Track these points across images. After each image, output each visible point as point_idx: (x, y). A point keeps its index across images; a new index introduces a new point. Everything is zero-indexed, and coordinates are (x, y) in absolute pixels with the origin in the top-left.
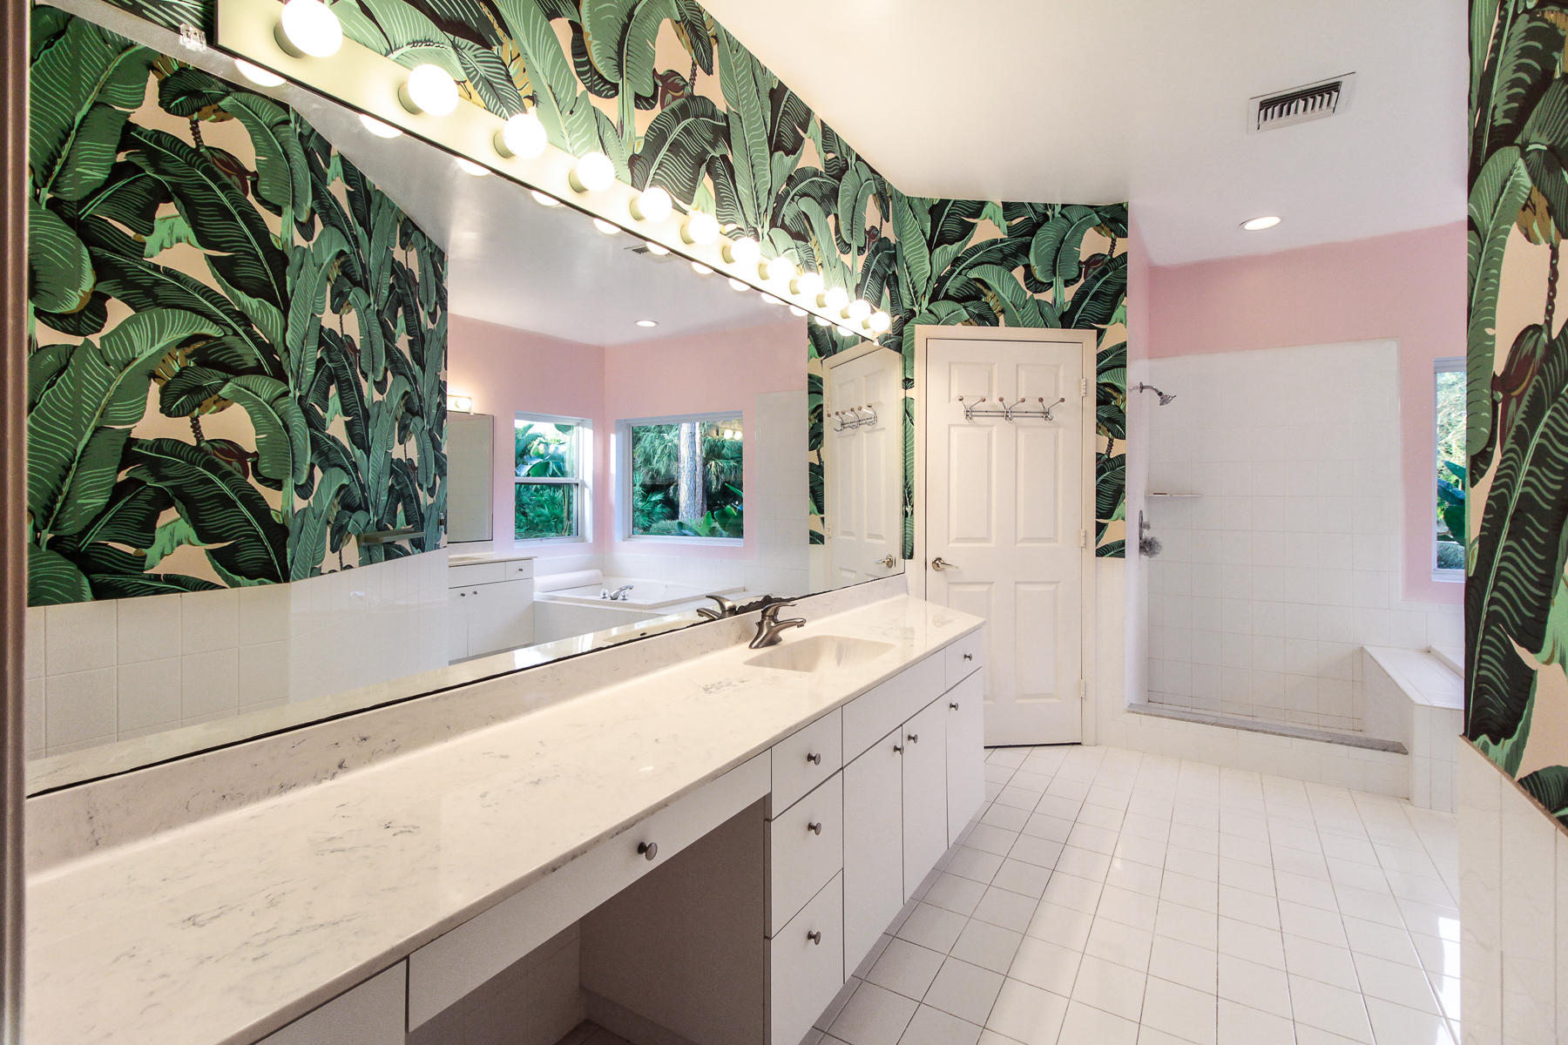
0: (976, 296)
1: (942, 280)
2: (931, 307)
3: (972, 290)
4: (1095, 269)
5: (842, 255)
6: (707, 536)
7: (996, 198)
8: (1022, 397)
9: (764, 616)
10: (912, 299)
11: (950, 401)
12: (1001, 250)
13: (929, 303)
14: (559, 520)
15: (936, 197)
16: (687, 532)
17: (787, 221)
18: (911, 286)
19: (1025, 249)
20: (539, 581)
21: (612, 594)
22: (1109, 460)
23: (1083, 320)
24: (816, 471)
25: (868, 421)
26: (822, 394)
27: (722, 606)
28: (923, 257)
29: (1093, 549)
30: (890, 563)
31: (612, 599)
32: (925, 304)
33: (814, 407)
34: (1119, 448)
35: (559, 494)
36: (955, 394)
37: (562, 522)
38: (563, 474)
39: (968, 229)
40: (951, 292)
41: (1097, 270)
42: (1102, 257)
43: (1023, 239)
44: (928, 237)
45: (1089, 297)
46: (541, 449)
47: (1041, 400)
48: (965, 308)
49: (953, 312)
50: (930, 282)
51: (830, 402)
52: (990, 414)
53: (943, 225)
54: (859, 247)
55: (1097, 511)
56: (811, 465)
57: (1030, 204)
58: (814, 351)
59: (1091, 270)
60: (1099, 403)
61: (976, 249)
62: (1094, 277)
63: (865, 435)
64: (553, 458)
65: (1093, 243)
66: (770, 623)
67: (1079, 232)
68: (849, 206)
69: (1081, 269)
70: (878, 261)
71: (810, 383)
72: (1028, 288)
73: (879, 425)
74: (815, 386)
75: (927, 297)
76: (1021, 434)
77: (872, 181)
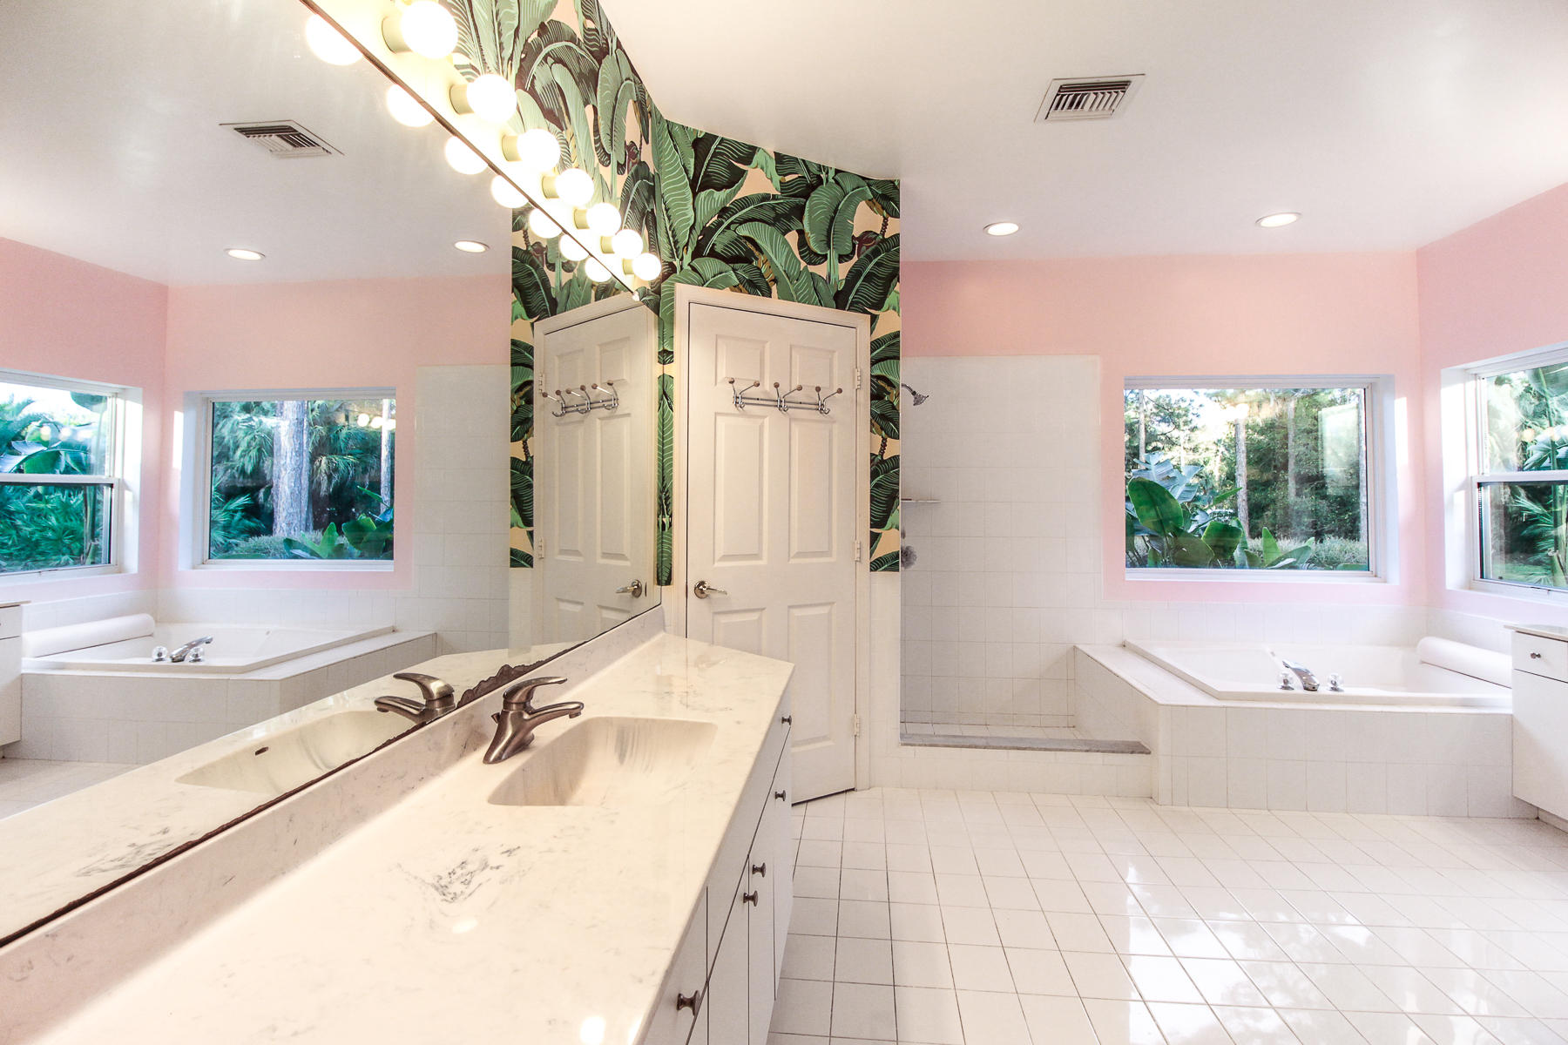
0: (747, 259)
1: (708, 232)
2: (694, 263)
3: (742, 250)
4: (868, 247)
5: (600, 165)
6: (330, 557)
7: (769, 146)
8: (798, 384)
9: (507, 704)
10: (672, 250)
11: (716, 384)
12: (773, 208)
13: (693, 258)
14: (76, 536)
15: (702, 128)
16: (298, 552)
17: (538, 88)
18: (670, 233)
19: (799, 212)
20: (33, 639)
21: (175, 653)
22: (883, 461)
23: (857, 303)
24: (522, 471)
25: (606, 404)
26: (533, 369)
27: (426, 691)
28: (687, 200)
29: (867, 561)
30: (637, 591)
31: (174, 660)
32: (687, 258)
33: (519, 383)
34: (893, 448)
35: (76, 500)
36: (723, 373)
37: (81, 539)
38: (85, 468)
39: (736, 177)
40: (718, 249)
41: (870, 249)
42: (874, 236)
43: (797, 200)
44: (691, 175)
45: (862, 278)
46: (46, 433)
47: (818, 389)
48: (734, 270)
49: (720, 273)
50: (694, 232)
51: (546, 377)
52: (762, 402)
53: (708, 165)
54: (618, 163)
55: (871, 520)
56: (514, 460)
57: (804, 161)
58: (521, 309)
59: (864, 248)
60: (874, 397)
61: (746, 201)
62: (867, 256)
63: (598, 421)
64: (65, 445)
65: (865, 219)
66: (521, 715)
67: (852, 204)
68: (609, 101)
69: (854, 245)
70: (637, 189)
71: (513, 352)
72: (802, 258)
73: (619, 411)
74: (521, 356)
75: (690, 250)
76: (796, 429)
77: (633, 83)
